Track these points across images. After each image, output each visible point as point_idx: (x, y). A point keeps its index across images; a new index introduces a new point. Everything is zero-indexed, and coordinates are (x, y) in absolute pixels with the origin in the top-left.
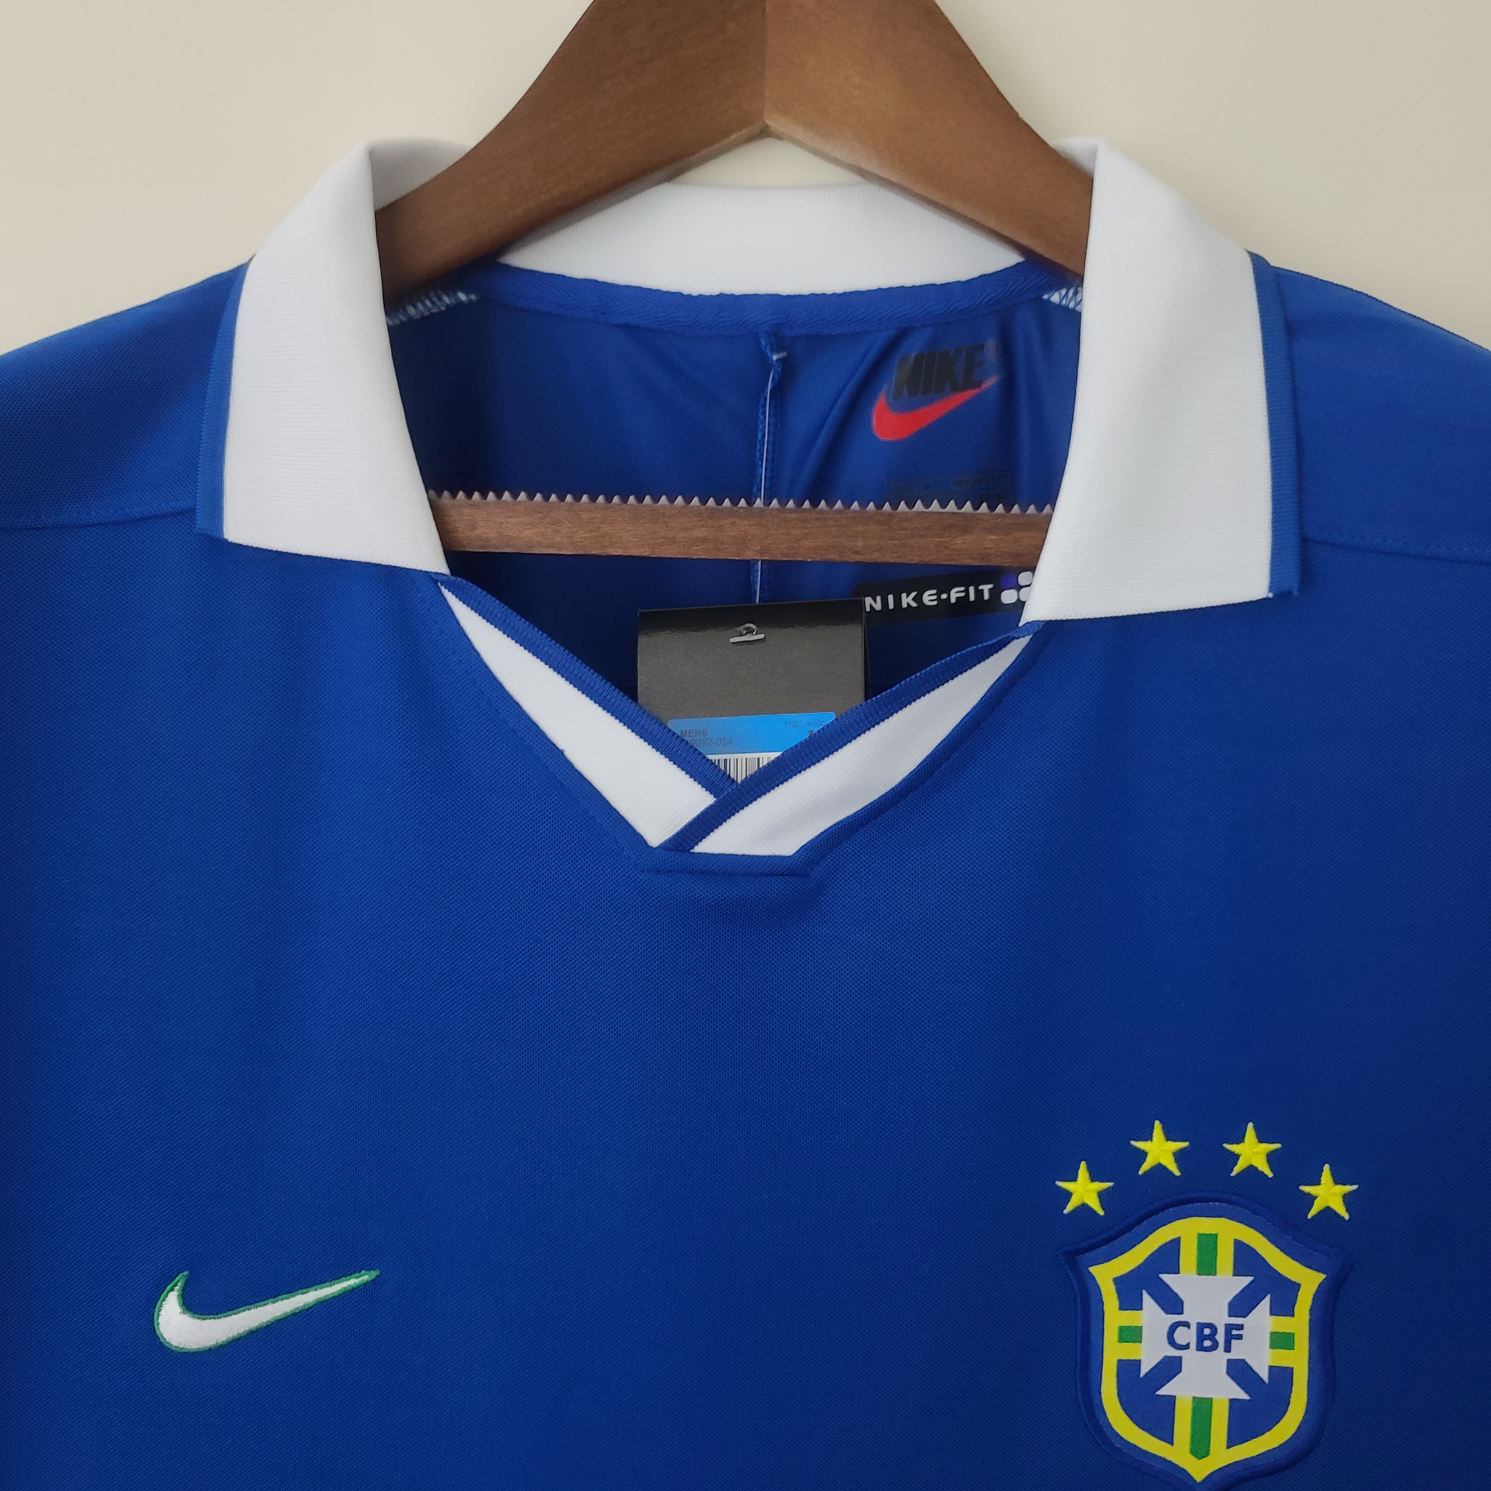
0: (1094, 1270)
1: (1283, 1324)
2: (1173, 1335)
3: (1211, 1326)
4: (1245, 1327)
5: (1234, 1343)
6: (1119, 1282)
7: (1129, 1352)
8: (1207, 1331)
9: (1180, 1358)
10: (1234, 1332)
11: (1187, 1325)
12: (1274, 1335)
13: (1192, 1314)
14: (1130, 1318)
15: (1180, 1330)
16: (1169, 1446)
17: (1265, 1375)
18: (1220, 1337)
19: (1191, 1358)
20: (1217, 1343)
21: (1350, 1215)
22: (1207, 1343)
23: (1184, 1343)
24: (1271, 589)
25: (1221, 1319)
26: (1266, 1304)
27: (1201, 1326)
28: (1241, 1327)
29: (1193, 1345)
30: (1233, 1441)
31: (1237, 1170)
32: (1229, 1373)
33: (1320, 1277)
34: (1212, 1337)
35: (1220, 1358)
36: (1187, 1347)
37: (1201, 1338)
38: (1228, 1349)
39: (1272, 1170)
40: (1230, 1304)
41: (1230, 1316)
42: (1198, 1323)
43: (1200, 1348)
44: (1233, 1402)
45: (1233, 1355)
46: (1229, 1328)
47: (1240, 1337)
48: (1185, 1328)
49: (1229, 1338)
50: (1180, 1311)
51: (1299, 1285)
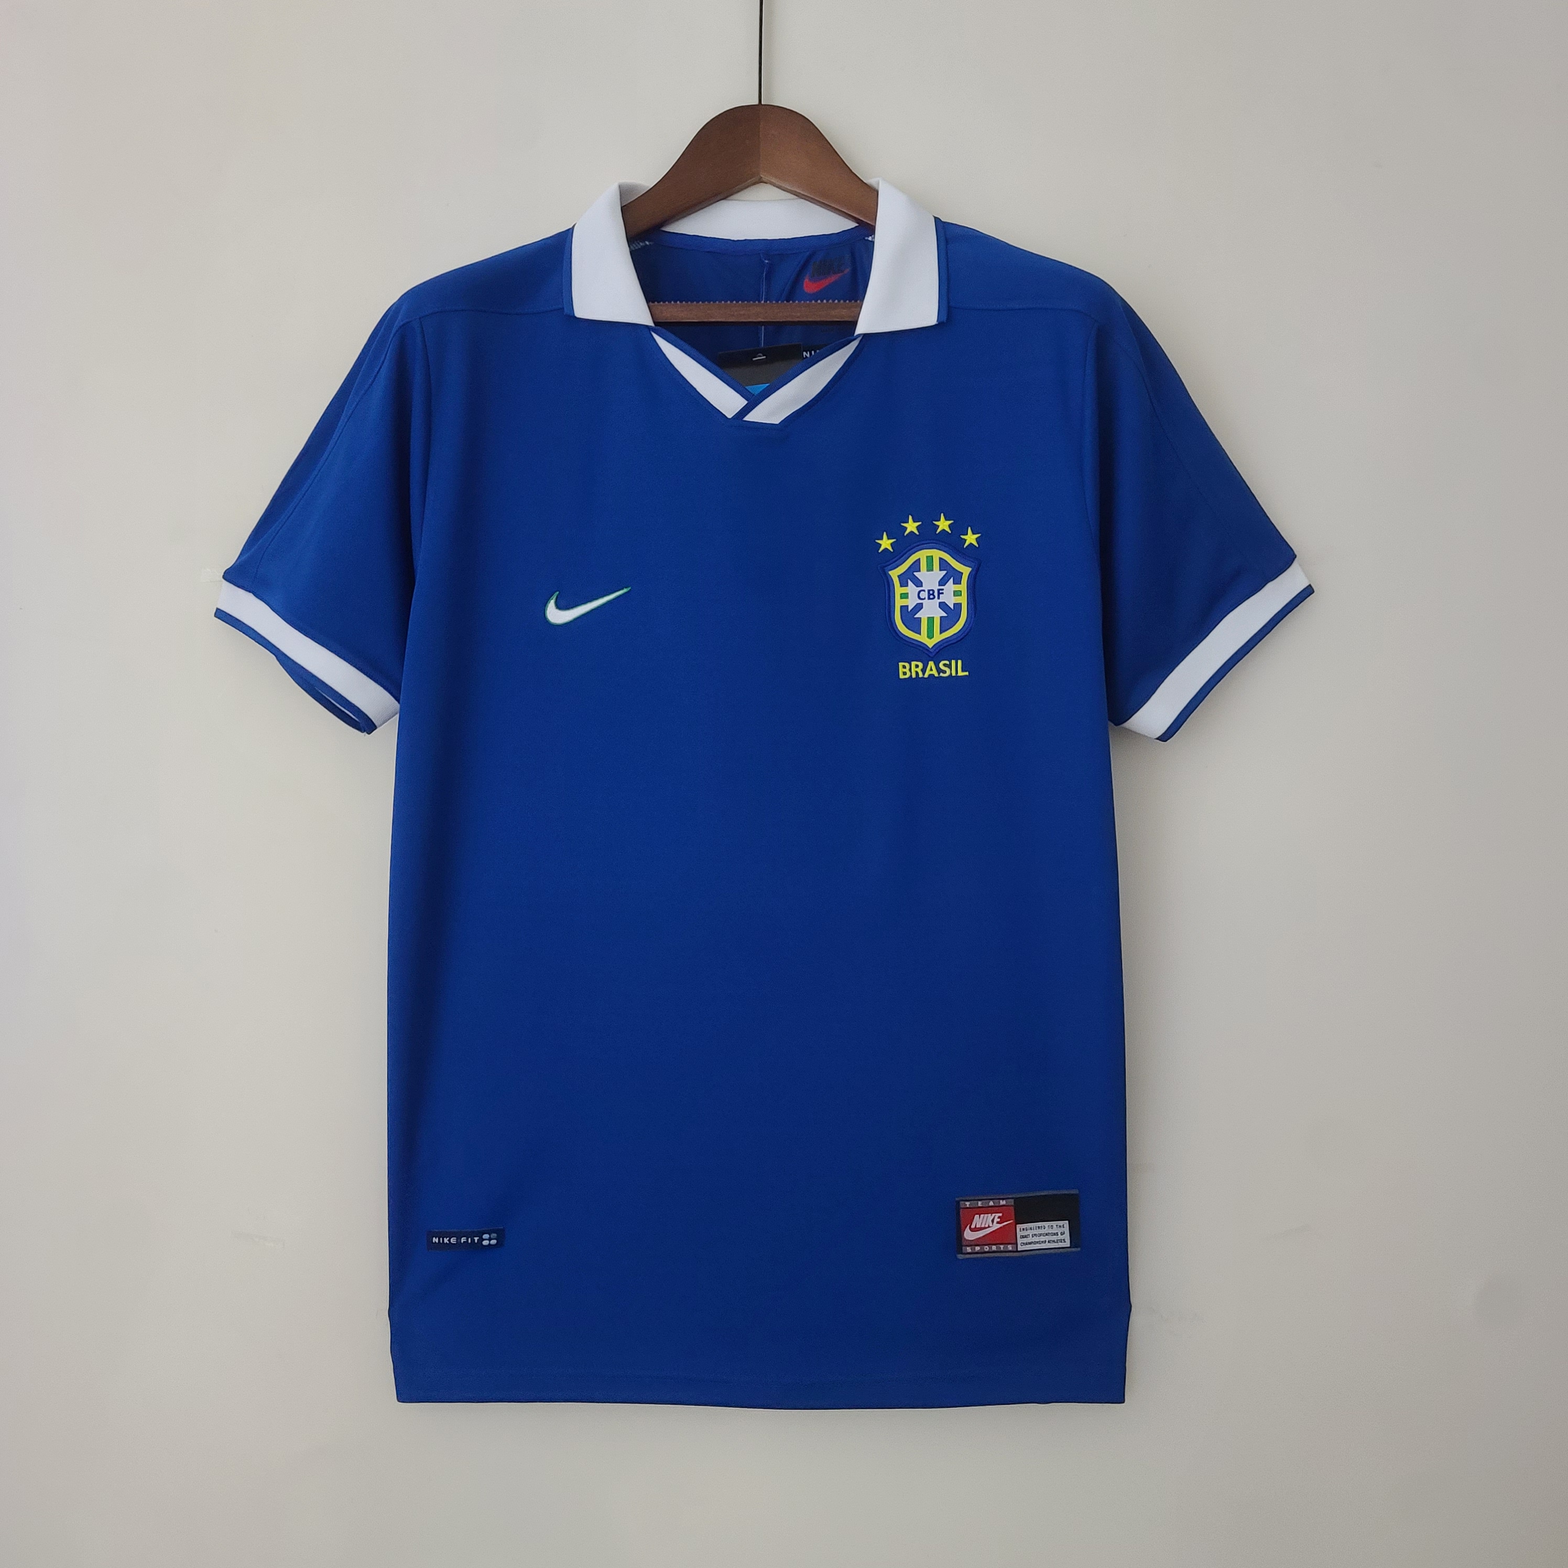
0: (890, 573)
1: (957, 587)
2: (919, 595)
3: (933, 591)
5: (941, 595)
6: (899, 577)
7: (904, 602)
8: (931, 592)
9: (922, 604)
10: (941, 592)
11: (924, 591)
12: (955, 592)
13: (926, 587)
14: (904, 590)
15: (922, 592)
16: (920, 635)
17: (952, 607)
18: (936, 594)
19: (926, 603)
20: (935, 596)
21: (979, 545)
22: (931, 597)
23: (923, 598)
24: (938, 321)
25: (936, 587)
26: (952, 580)
27: (929, 591)
28: (943, 590)
29: (927, 598)
30: (942, 631)
31: (938, 531)
32: (940, 607)
33: (969, 569)
34: (933, 594)
35: (936, 602)
36: (924, 599)
37: (929, 595)
38: (939, 598)
39: (950, 530)
40: (939, 582)
41: (939, 586)
43: (929, 598)
44: (941, 618)
45: (941, 600)
46: (939, 590)
47: (942, 593)
49: (939, 594)
50: (922, 586)
51: (963, 573)
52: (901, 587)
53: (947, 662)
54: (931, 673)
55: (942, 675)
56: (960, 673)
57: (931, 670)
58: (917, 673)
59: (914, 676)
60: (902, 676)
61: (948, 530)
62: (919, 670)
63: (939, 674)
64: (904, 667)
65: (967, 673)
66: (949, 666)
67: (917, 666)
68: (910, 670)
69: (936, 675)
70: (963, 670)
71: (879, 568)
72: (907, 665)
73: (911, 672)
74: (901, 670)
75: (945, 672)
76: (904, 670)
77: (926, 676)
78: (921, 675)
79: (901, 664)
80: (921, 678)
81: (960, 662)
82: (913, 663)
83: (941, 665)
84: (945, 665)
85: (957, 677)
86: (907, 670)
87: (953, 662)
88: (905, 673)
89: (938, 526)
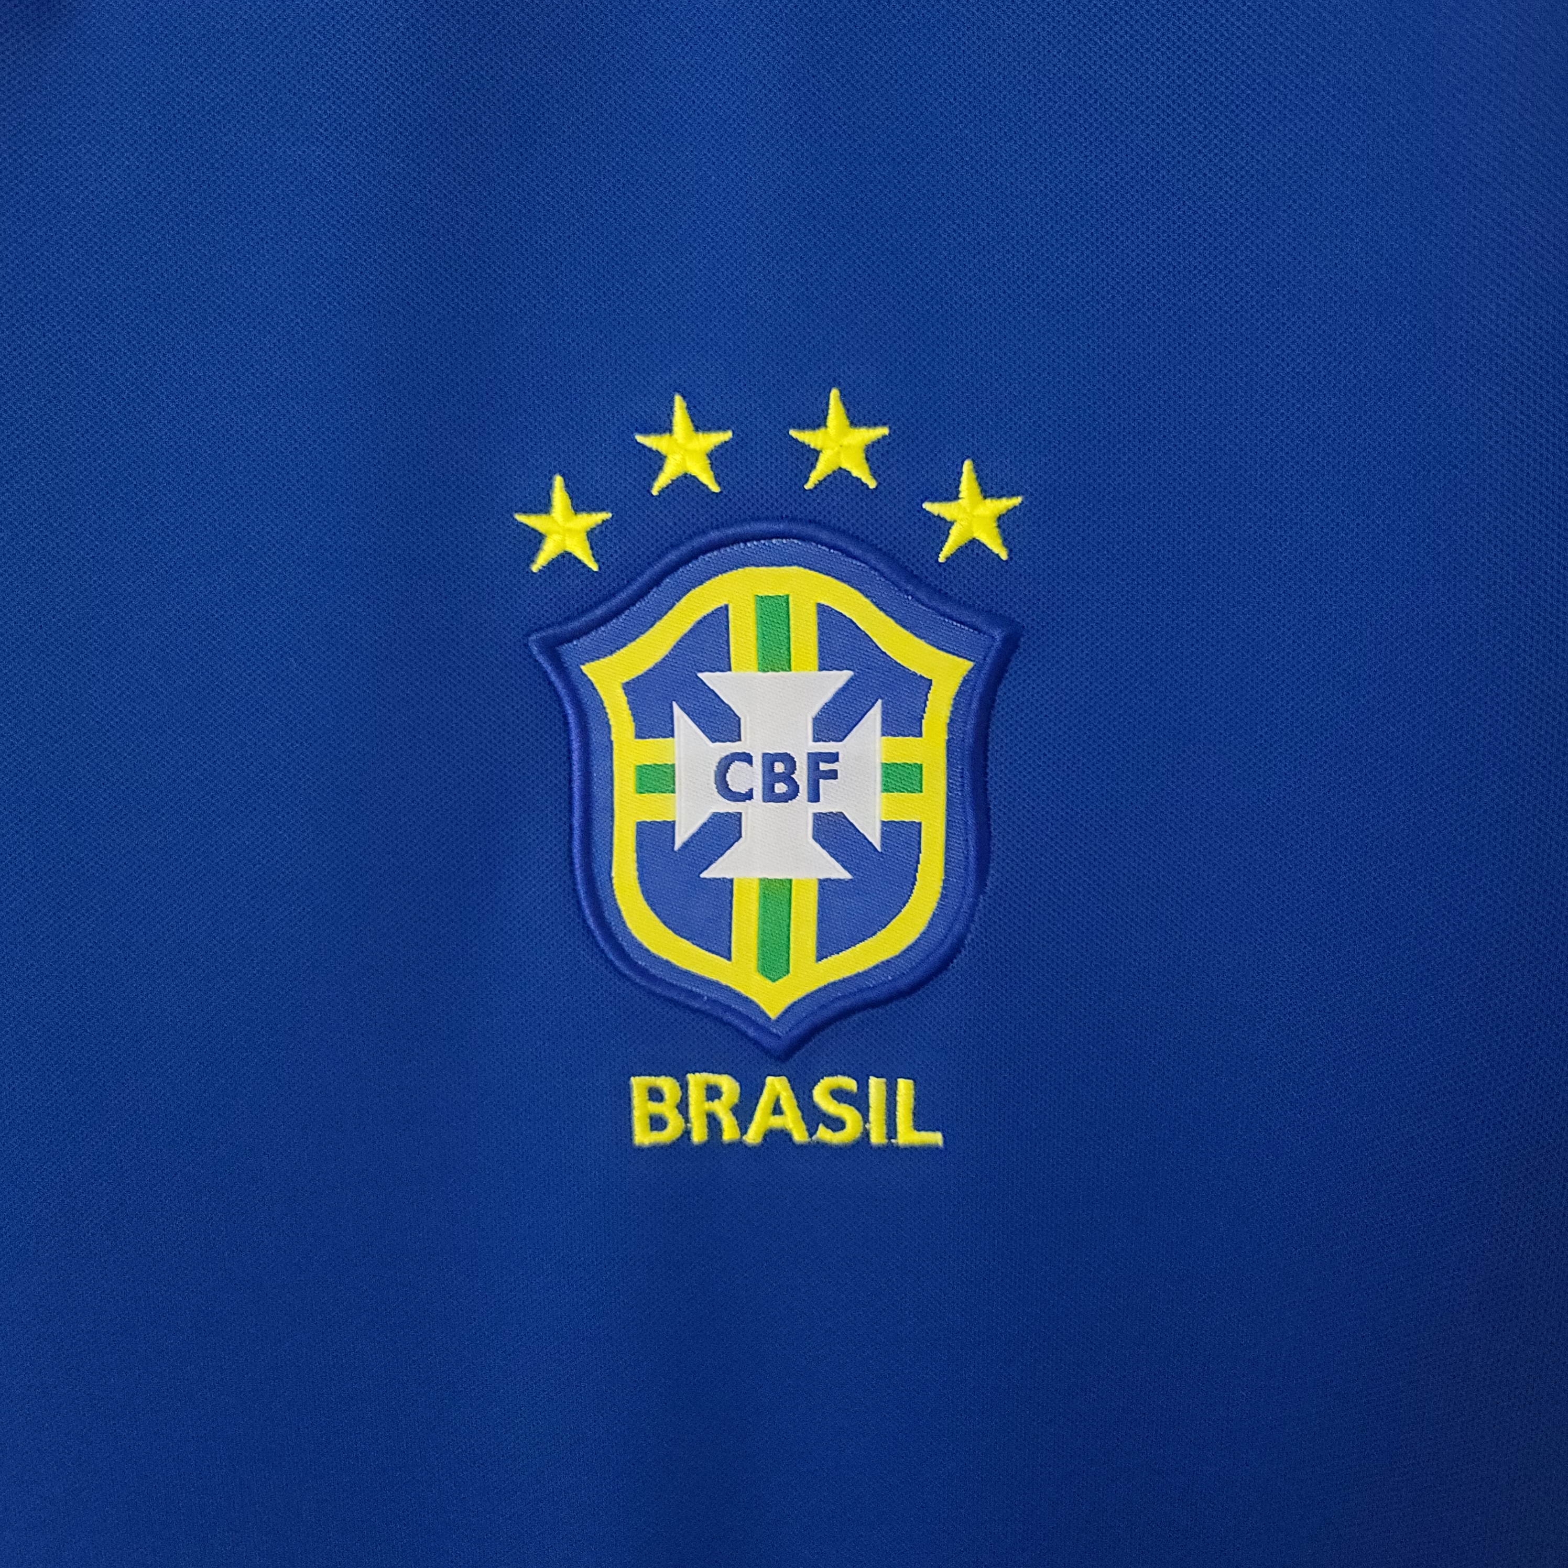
0: (592, 670)
1: (902, 749)
2: (725, 776)
3: (788, 760)
4: (840, 757)
5: (824, 784)
6: (632, 689)
7: (654, 806)
8: (779, 768)
9: (738, 817)
10: (823, 766)
11: (747, 758)
12: (888, 769)
13: (755, 740)
14: (654, 752)
15: (736, 766)
16: (725, 961)
17: (875, 838)
18: (801, 776)
19: (756, 815)
20: (797, 787)
21: (1010, 551)
22: (780, 788)
23: (744, 790)
25: (801, 744)
26: (875, 715)
27: (770, 760)
28: (834, 758)
29: (758, 794)
30: (825, 949)
31: (815, 477)
32: (818, 836)
33: (961, 667)
34: (788, 778)
35: (802, 811)
36: (749, 796)
37: (770, 778)
38: (815, 796)
39: (874, 473)
40: (816, 720)
41: (816, 740)
42: (764, 755)
43: (770, 796)
44: (825, 885)
45: (822, 807)
46: (815, 759)
47: (833, 775)
48: (745, 765)
49: (816, 777)
50: (736, 736)
51: (930, 682)
52: (639, 736)
53: (850, 1084)
54: (776, 1122)
55: (824, 1134)
56: (907, 1135)
57: (777, 1110)
58: (713, 1122)
59: (699, 1135)
60: (643, 1136)
61: (862, 472)
62: (721, 1109)
63: (812, 1131)
64: (656, 1095)
65: (935, 1138)
66: (860, 1101)
67: (713, 1093)
68: (683, 1107)
69: (800, 1135)
70: (919, 1125)
71: (535, 650)
72: (667, 1084)
73: (687, 1120)
74: (641, 1108)
75: (837, 1124)
76: (655, 1108)
77: (753, 1136)
78: (730, 1132)
79: (639, 1085)
80: (731, 1145)
81: (905, 1087)
82: (697, 1081)
83: (821, 1095)
84: (839, 1095)
85: (891, 1151)
86: (667, 1109)
87: (876, 1086)
88: (657, 1123)
89: (812, 455)
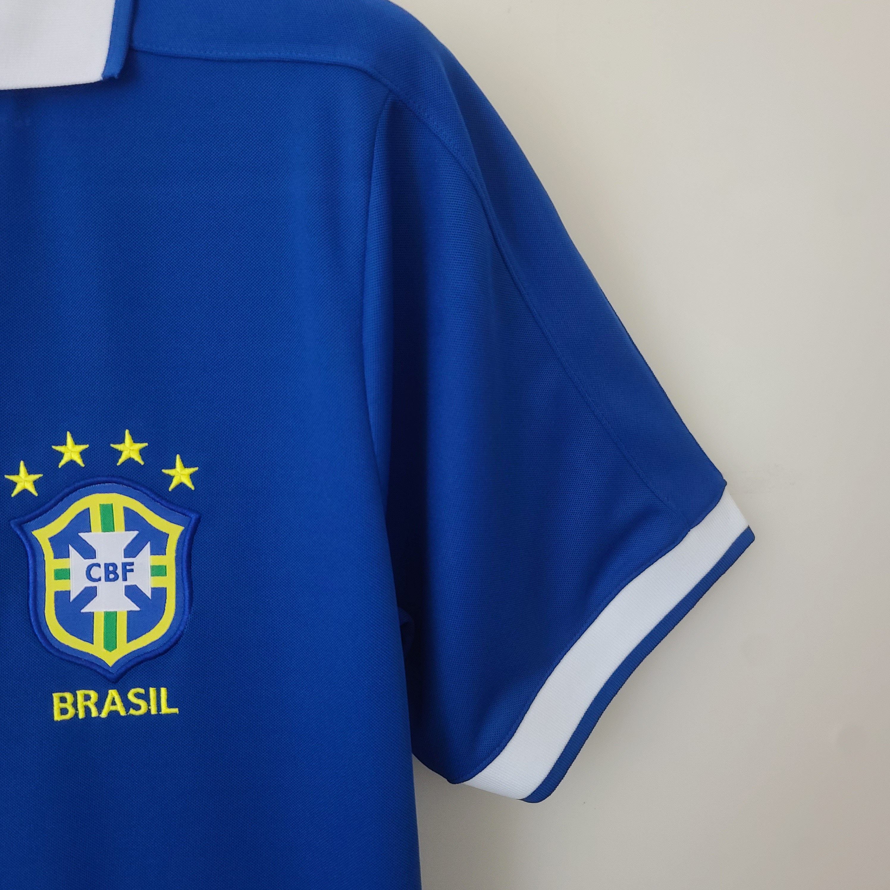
0: (36, 533)
1: (158, 560)
2: (90, 572)
3: (114, 565)
4: (135, 564)
5: (129, 574)
6: (53, 540)
7: (62, 585)
8: (111, 568)
9: (96, 587)
10: (128, 568)
11: (99, 565)
12: (153, 568)
13: (102, 558)
14: (62, 564)
15: (94, 568)
16: (91, 644)
17: (149, 594)
18: (119, 571)
19: (102, 587)
20: (118, 576)
21: (195, 487)
22: (112, 576)
23: (97, 578)
24: (103, 74)
25: (119, 559)
26: (148, 547)
27: (107, 566)
28: (132, 564)
29: (103, 579)
30: (130, 639)
31: (121, 461)
32: (127, 594)
33: (181, 529)
34: (114, 572)
35: (120, 585)
36: (100, 579)
37: (107, 572)
38: (125, 579)
39: (143, 459)
40: (125, 550)
41: (125, 557)
42: (105, 564)
43: (107, 579)
44: (130, 613)
45: (128, 583)
46: (124, 565)
47: (132, 570)
48: (98, 568)
49: (125, 571)
50: (94, 557)
51: (168, 535)
52: (56, 557)
53: (142, 691)
54: (113, 708)
55: (132, 712)
56: (165, 710)
57: (114, 703)
58: (87, 710)
59: (81, 715)
60: (57, 717)
61: (138, 458)
62: (91, 704)
63: (127, 710)
64: (63, 700)
65: (175, 710)
66: (146, 697)
67: (87, 698)
68: (75, 705)
69: (123, 713)
70: (170, 706)
72: (69, 696)
73: (77, 709)
74: (57, 705)
75: (137, 707)
76: (63, 705)
77: (104, 715)
78: (94, 713)
79: (56, 696)
80: (95, 718)
81: (163, 691)
82: (80, 694)
83: (131, 696)
84: (138, 695)
85: (159, 716)
86: (68, 706)
87: (152, 692)
88: (64, 711)
89: (120, 453)
